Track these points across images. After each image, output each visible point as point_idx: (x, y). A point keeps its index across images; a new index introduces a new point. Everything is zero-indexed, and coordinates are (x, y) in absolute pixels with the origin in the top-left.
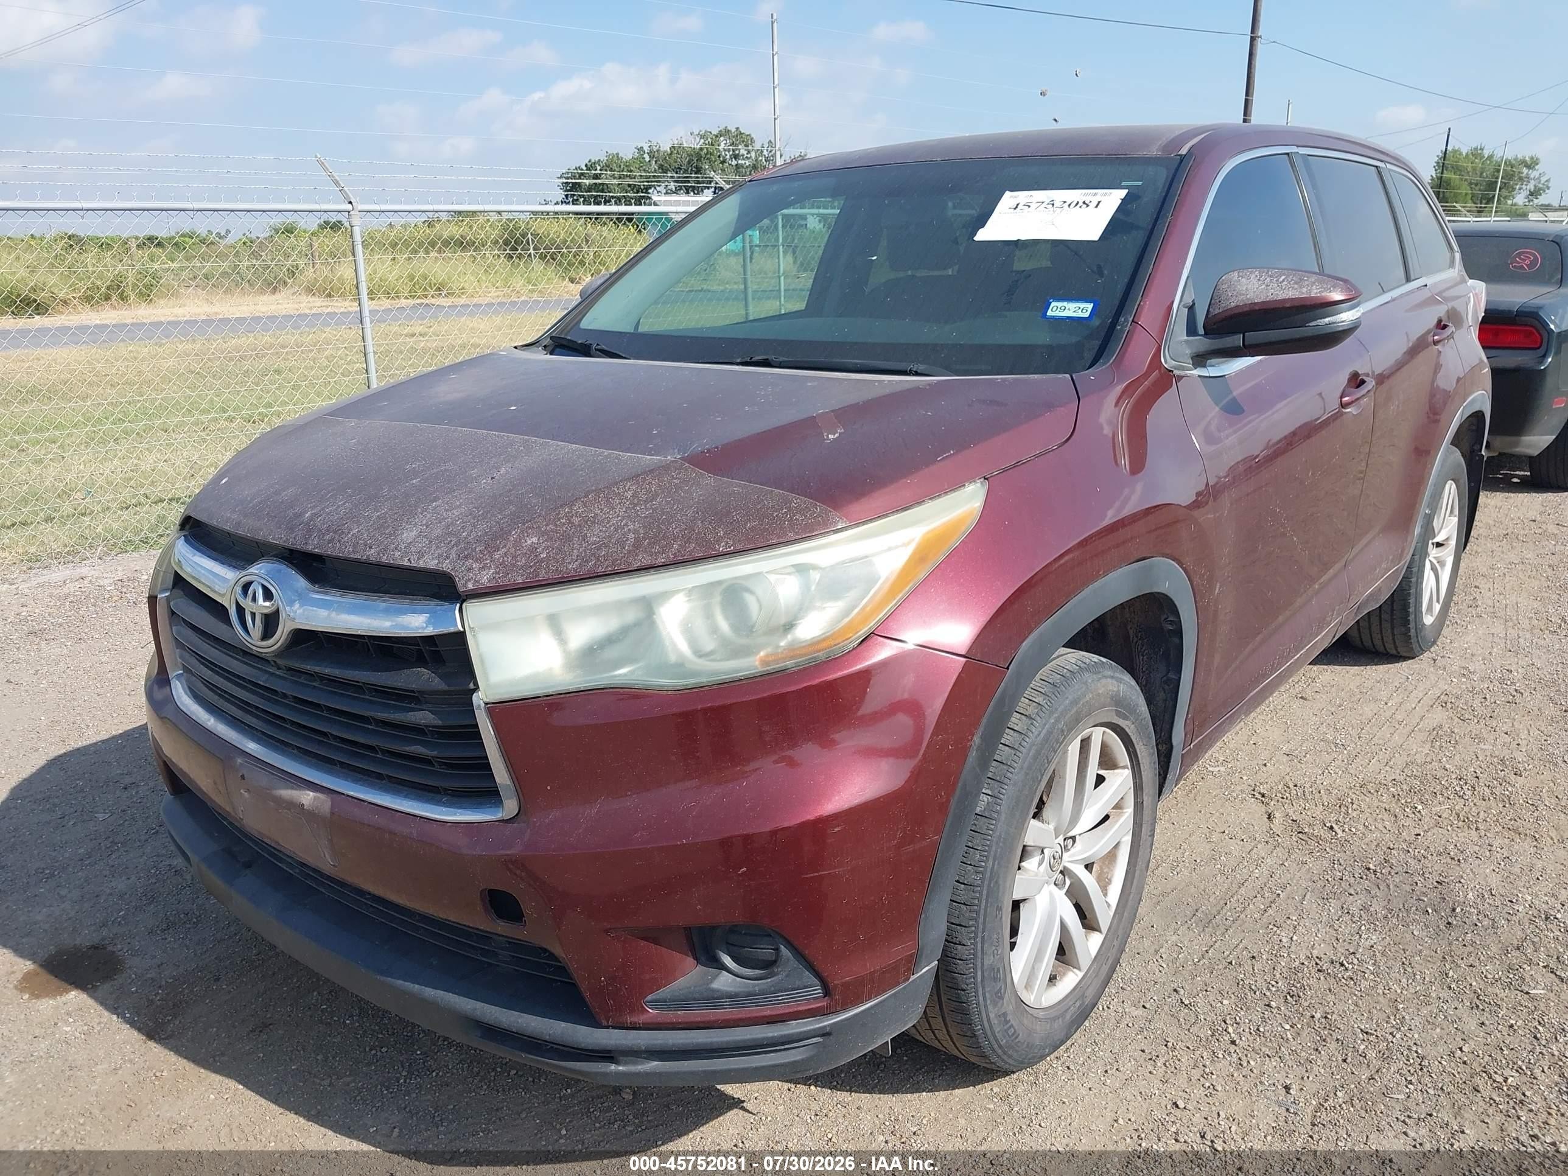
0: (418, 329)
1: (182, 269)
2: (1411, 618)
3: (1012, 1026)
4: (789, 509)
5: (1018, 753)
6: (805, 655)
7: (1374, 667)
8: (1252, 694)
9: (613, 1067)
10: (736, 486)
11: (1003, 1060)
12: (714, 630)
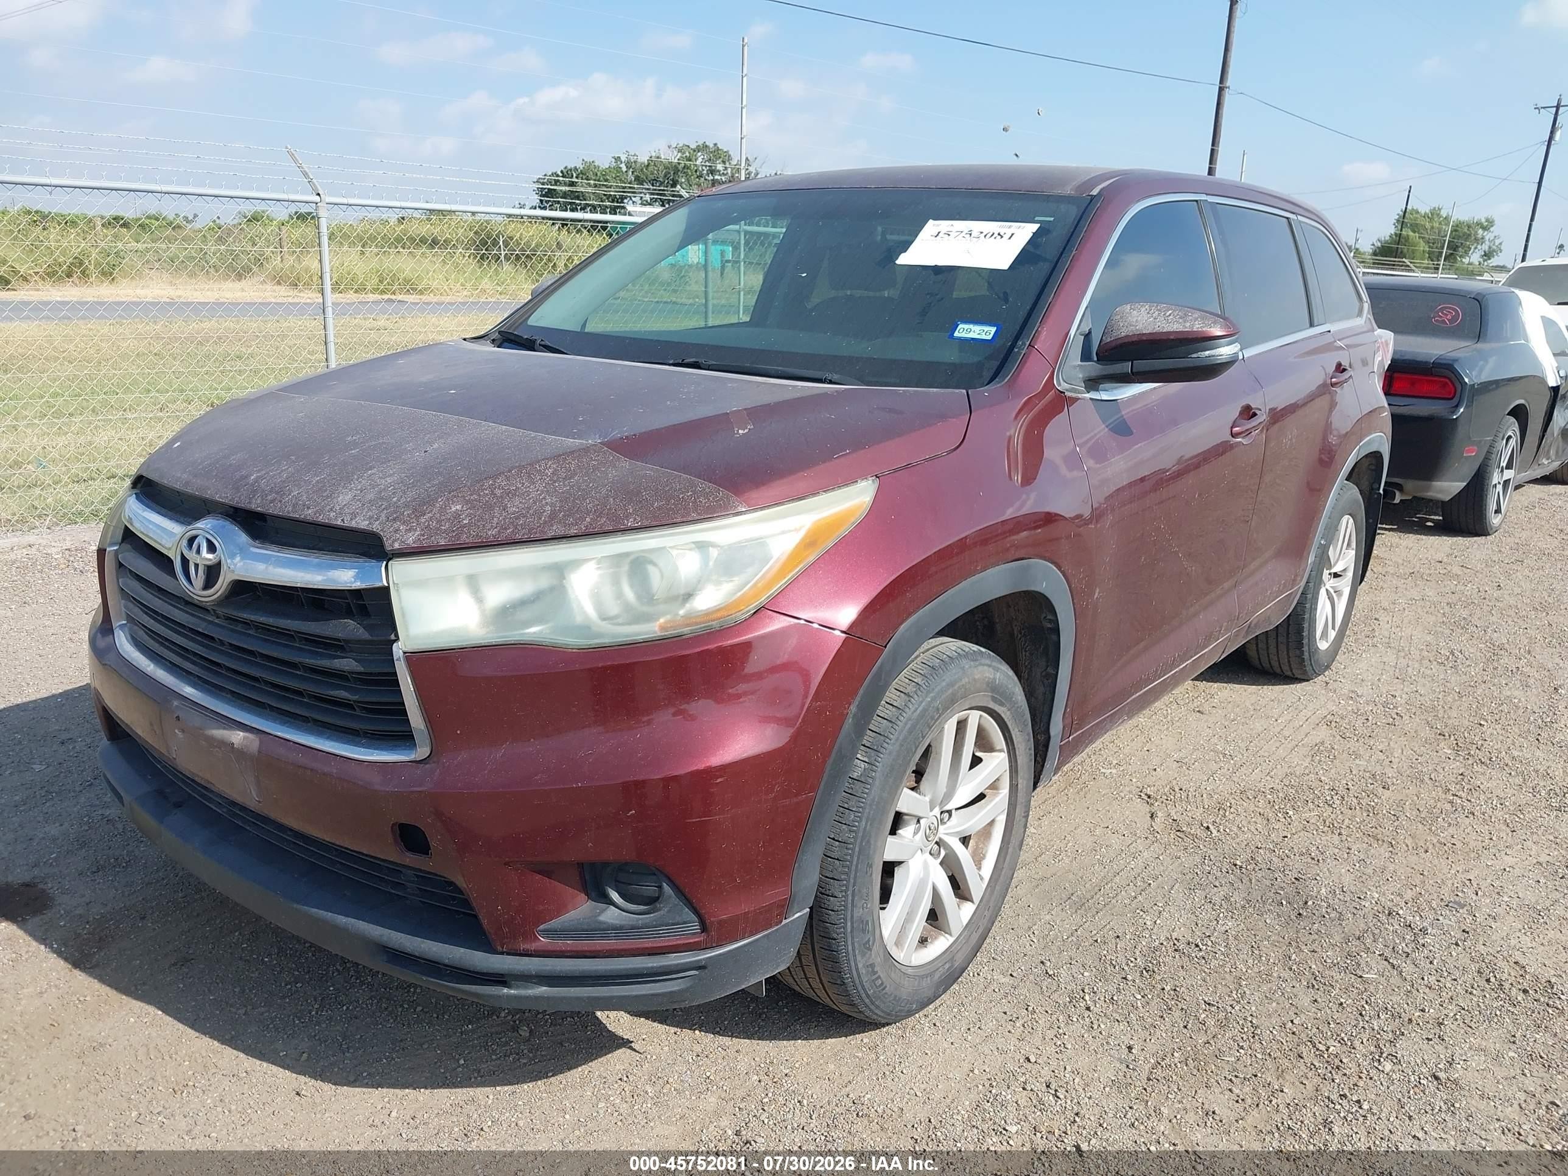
0: (381, 323)
1: (147, 250)
2: (1305, 641)
3: (879, 977)
4: (694, 492)
5: (895, 726)
6: (701, 623)
7: (1270, 687)
8: (1134, 697)
9: (505, 990)
10: (647, 470)
11: (870, 1010)
12: (620, 595)
